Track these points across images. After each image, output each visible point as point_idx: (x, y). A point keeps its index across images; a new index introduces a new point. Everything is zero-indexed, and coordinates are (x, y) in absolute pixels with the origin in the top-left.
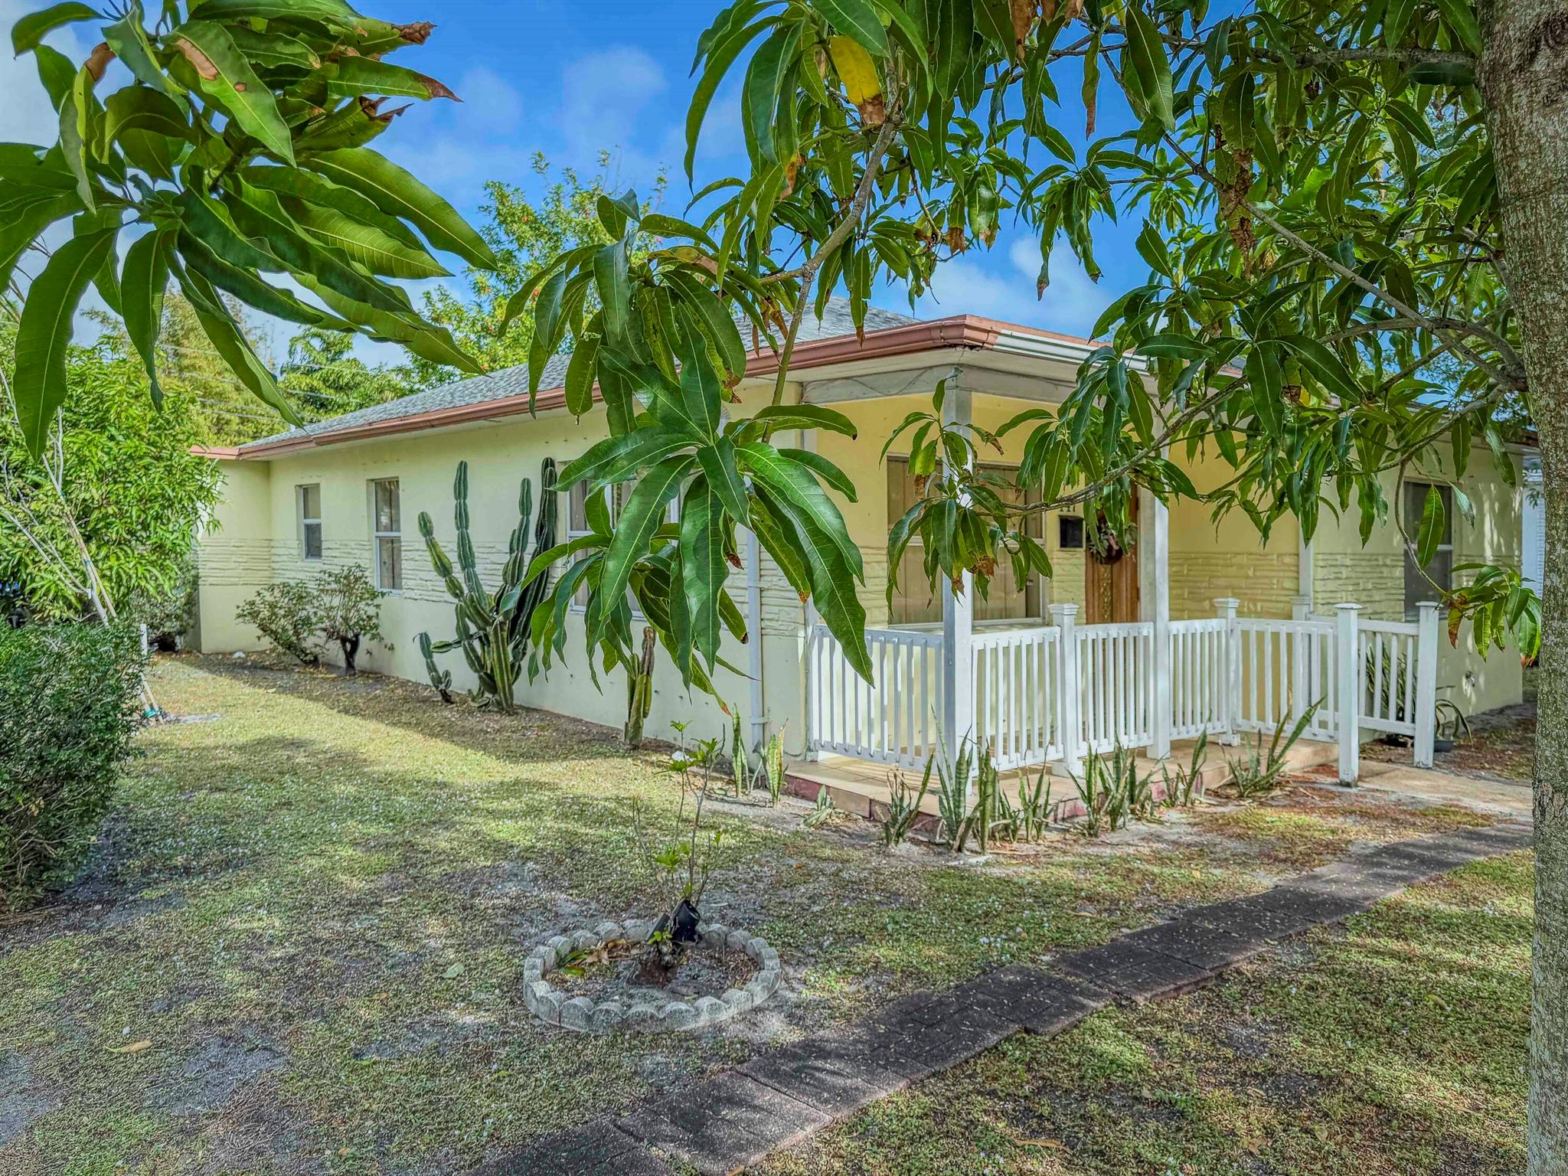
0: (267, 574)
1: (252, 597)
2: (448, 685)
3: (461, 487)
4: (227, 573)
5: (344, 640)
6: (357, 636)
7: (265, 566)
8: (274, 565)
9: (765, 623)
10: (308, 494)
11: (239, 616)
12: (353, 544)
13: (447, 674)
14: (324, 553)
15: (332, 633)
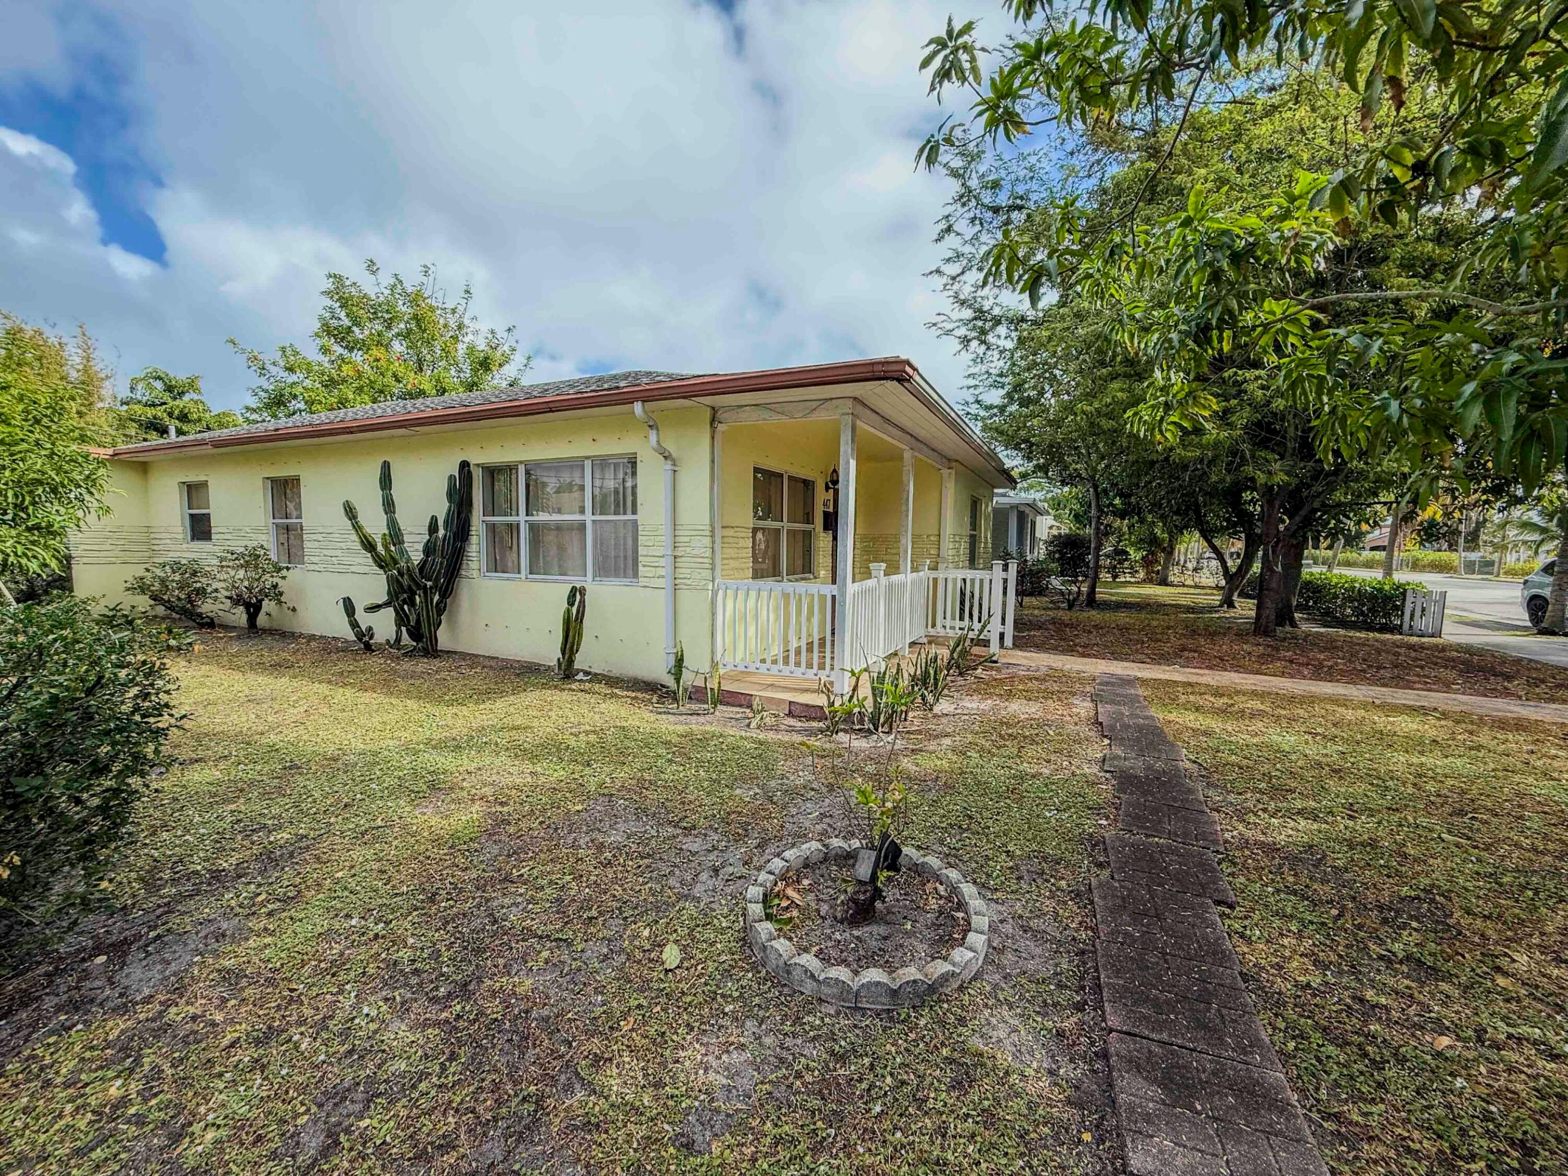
0: (147, 554)
1: (142, 573)
2: (371, 637)
3: (386, 481)
4: (102, 554)
5: (248, 605)
6: (260, 601)
7: (144, 548)
8: (155, 548)
9: (677, 582)
10: (194, 491)
11: (128, 589)
12: (248, 530)
13: (370, 629)
14: (213, 536)
15: (237, 601)
